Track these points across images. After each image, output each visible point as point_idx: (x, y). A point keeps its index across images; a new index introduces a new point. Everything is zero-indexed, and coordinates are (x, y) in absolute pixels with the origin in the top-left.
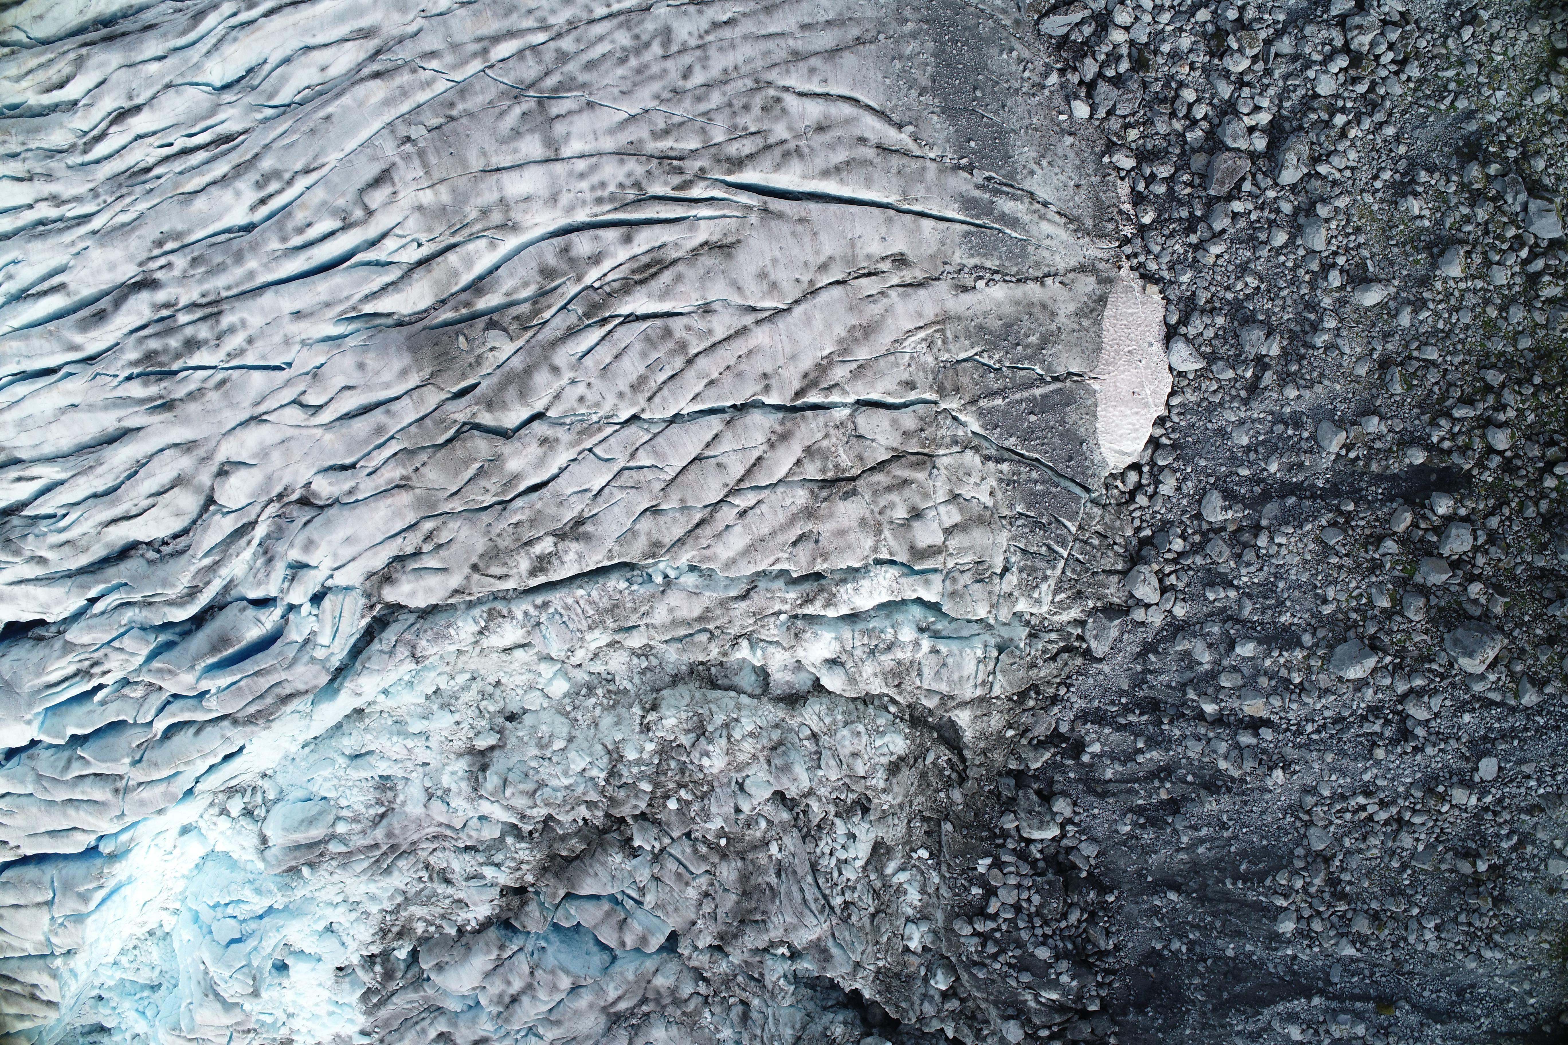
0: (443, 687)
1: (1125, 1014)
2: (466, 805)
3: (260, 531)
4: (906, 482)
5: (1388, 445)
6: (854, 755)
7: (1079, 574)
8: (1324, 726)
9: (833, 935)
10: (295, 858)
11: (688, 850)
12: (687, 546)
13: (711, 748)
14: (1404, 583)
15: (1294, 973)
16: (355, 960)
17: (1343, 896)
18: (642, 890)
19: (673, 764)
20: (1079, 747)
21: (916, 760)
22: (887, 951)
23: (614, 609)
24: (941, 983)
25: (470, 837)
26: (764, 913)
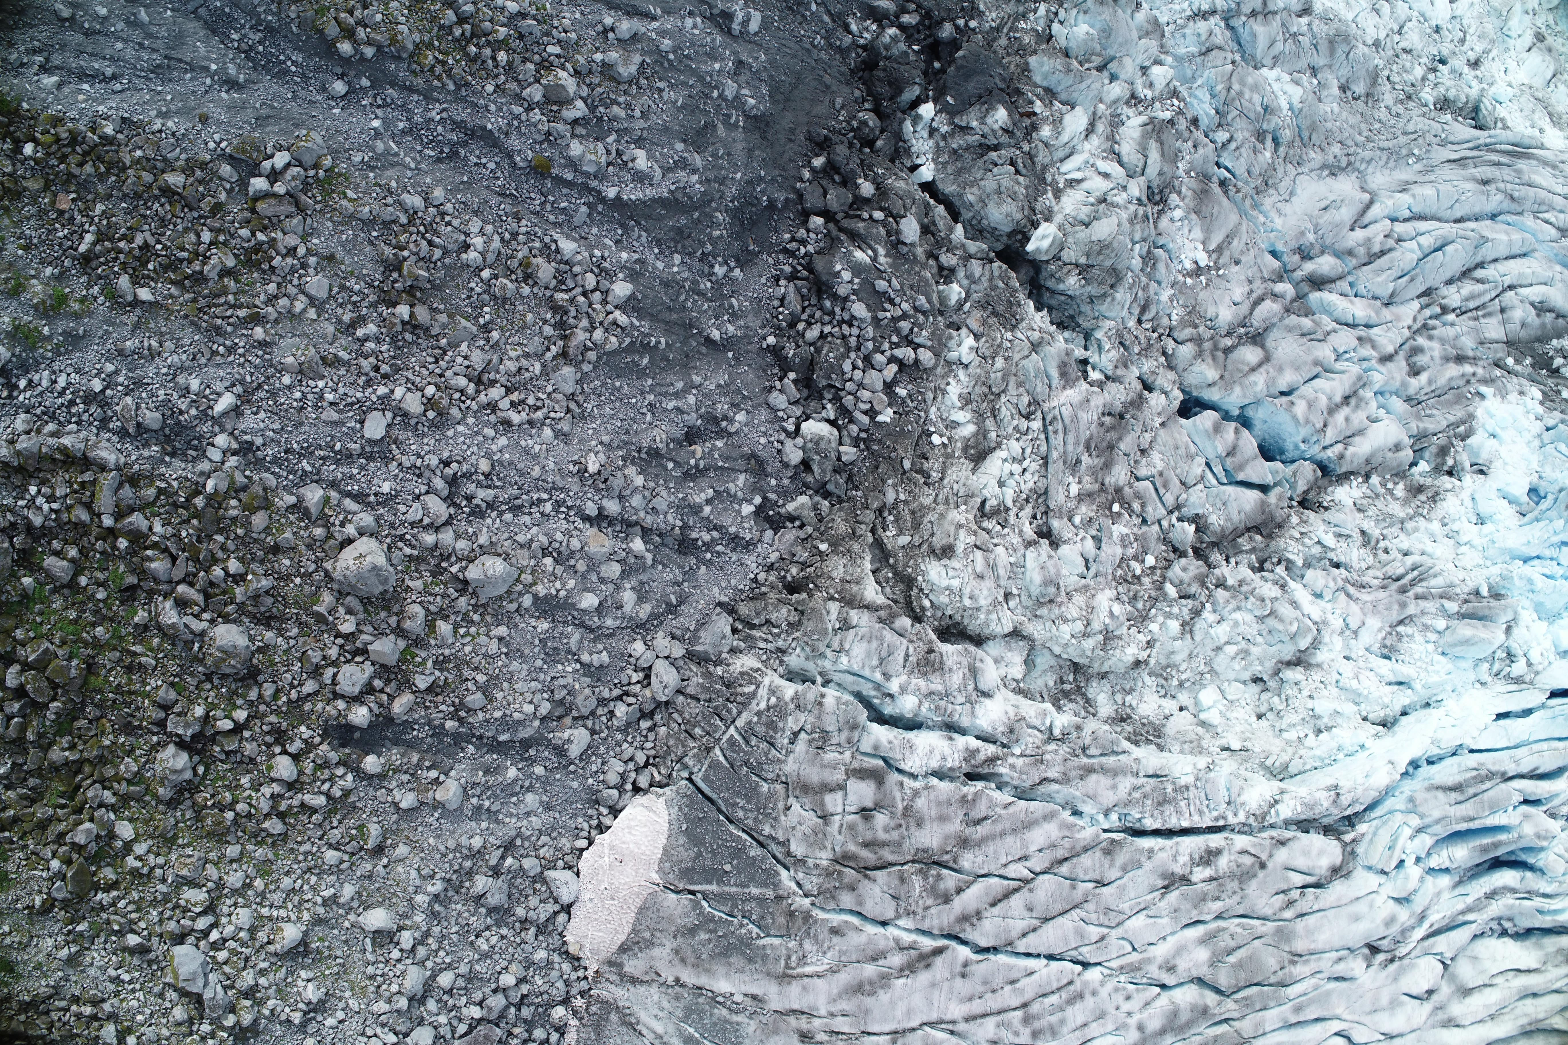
0: (1311, 735)
2: (1330, 619)
4: (866, 845)
5: (396, 776)
6: (980, 576)
7: (725, 706)
8: (532, 504)
9: (1050, 387)
10: (1487, 609)
11: (1149, 509)
12: (1082, 844)
13: (1107, 621)
14: (418, 642)
15: (623, 226)
16: (1467, 480)
17: (555, 308)
18: (1201, 477)
19: (1140, 605)
20: (759, 511)
21: (920, 546)
22: (999, 346)
23: (1163, 802)
24: (955, 291)
25: (1334, 580)
26: (1101, 425)
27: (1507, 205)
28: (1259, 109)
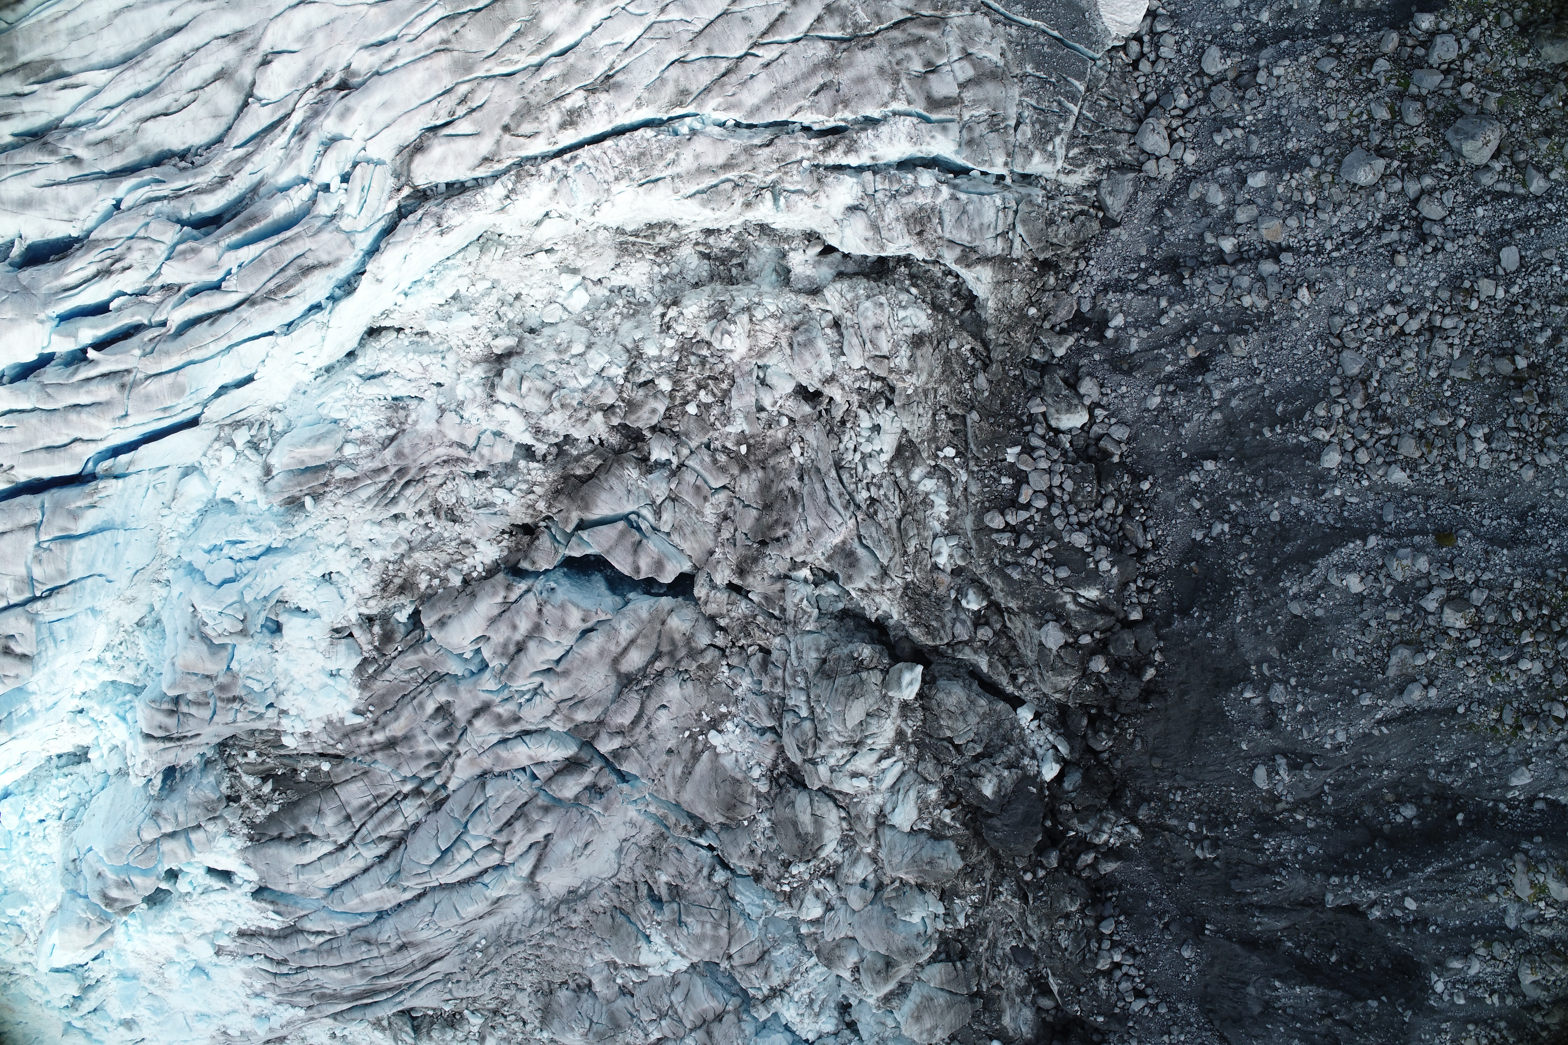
0: (463, 291)
1: (1169, 624)
2: (480, 413)
3: (296, 118)
4: (920, 40)
6: (877, 328)
7: (1089, 132)
8: (1343, 243)
9: (859, 537)
10: (300, 484)
11: (707, 459)
12: (713, 93)
13: (732, 328)
14: (1400, 94)
15: (1345, 520)
16: (354, 617)
17: (1386, 420)
18: (658, 513)
19: (693, 359)
20: (1104, 325)
21: (939, 343)
22: (915, 564)
23: (640, 158)
24: (973, 603)
25: (482, 457)
26: (786, 524)
27: (372, 932)
28: (689, 920)
